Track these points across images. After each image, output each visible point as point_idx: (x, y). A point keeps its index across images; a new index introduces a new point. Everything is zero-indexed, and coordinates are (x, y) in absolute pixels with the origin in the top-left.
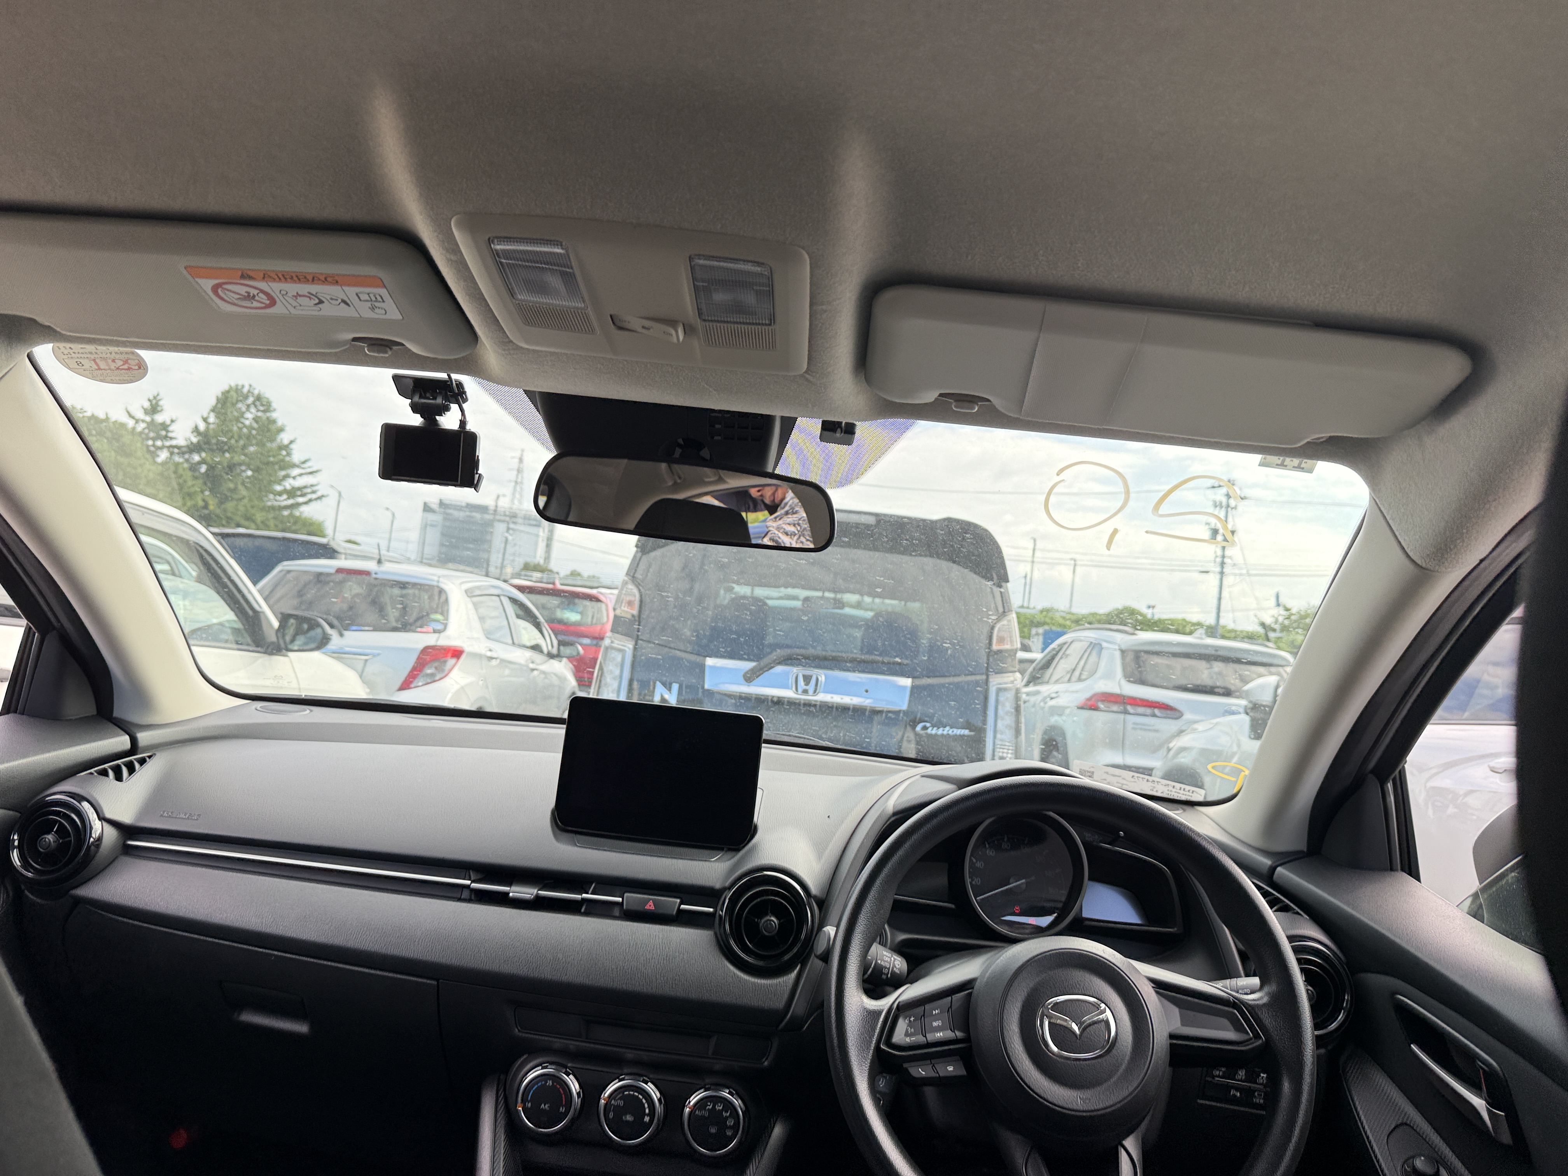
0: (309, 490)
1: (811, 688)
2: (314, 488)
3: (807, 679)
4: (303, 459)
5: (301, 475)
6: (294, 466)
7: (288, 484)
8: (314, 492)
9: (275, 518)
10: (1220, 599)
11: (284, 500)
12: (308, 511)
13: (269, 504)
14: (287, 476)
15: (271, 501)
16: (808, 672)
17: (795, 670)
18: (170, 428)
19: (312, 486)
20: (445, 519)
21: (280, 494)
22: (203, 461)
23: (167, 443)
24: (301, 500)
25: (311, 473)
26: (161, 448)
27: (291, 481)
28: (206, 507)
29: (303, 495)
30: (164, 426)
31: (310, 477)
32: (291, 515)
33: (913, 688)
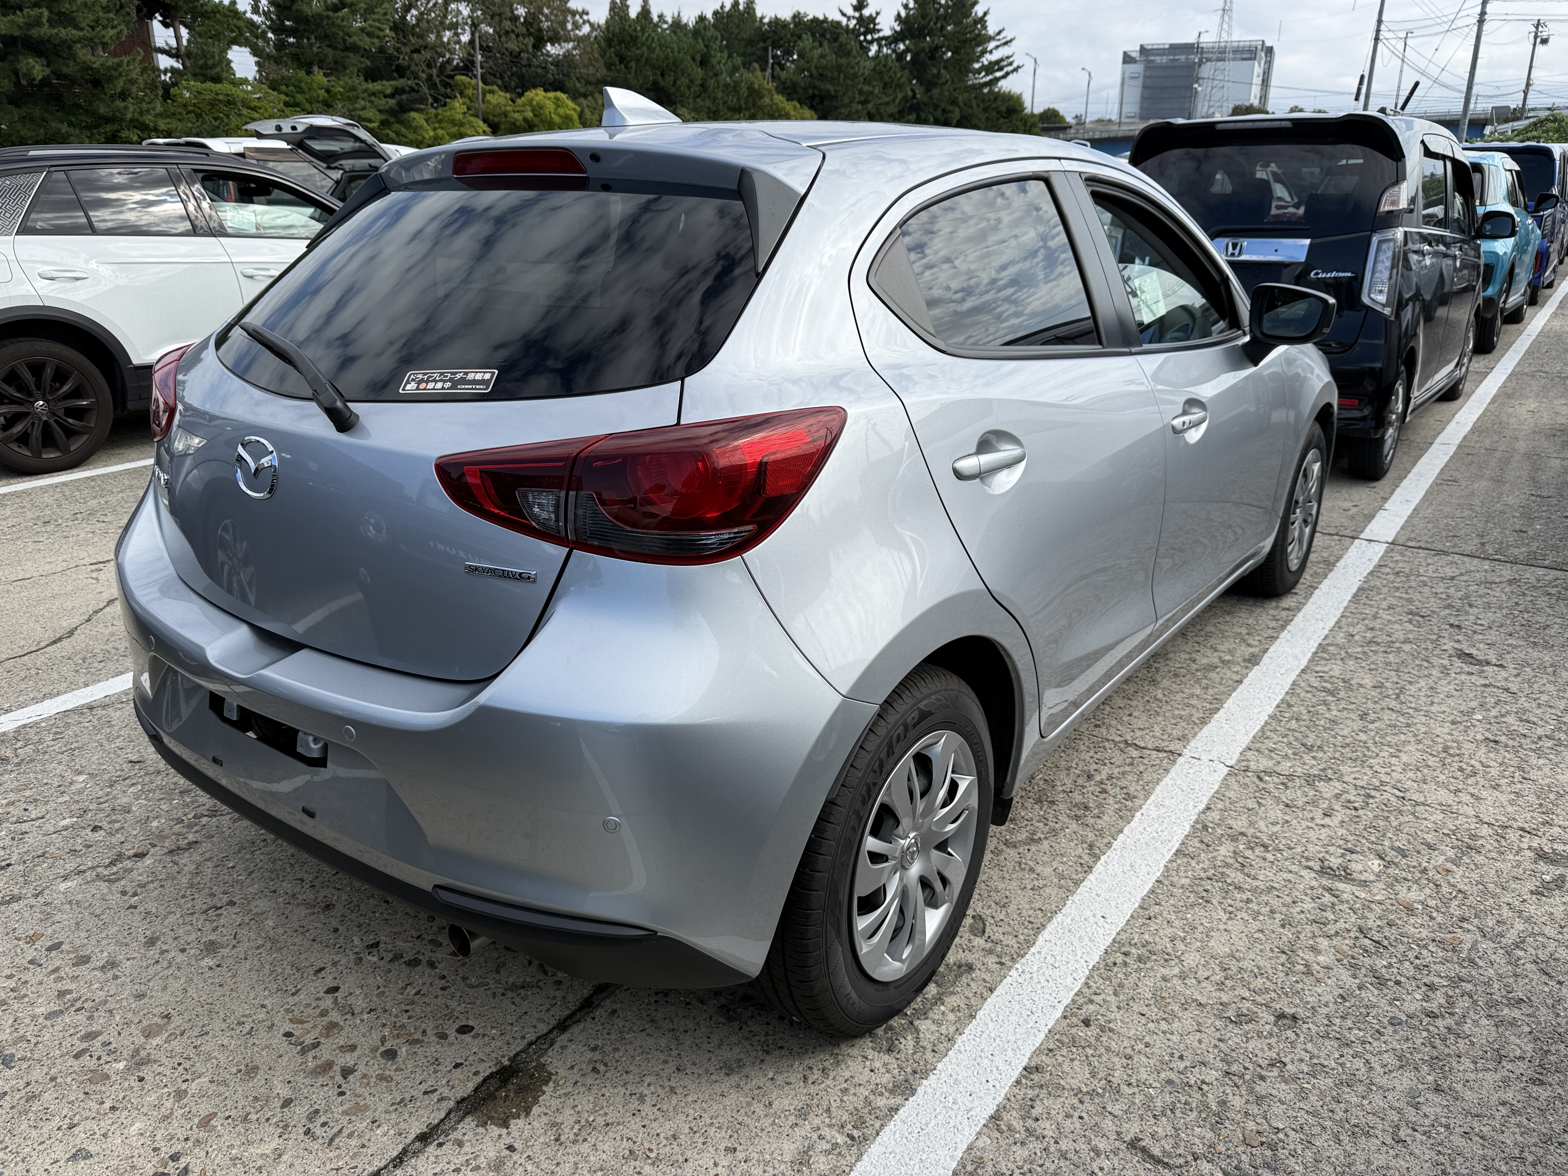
0: (1005, 63)
2: (1011, 60)
4: (997, 31)
5: (997, 47)
6: (990, 38)
7: (986, 59)
8: (1011, 64)
9: (976, 98)
11: (984, 78)
12: (1006, 86)
13: (970, 83)
14: (984, 52)
15: (973, 80)
18: (877, 21)
19: (1008, 58)
20: (1147, 68)
21: (979, 71)
22: (908, 50)
23: (876, 36)
24: (998, 74)
25: (1006, 43)
26: (871, 42)
27: (988, 56)
28: (914, 96)
29: (1001, 69)
30: (872, 19)
31: (1006, 47)
32: (991, 92)
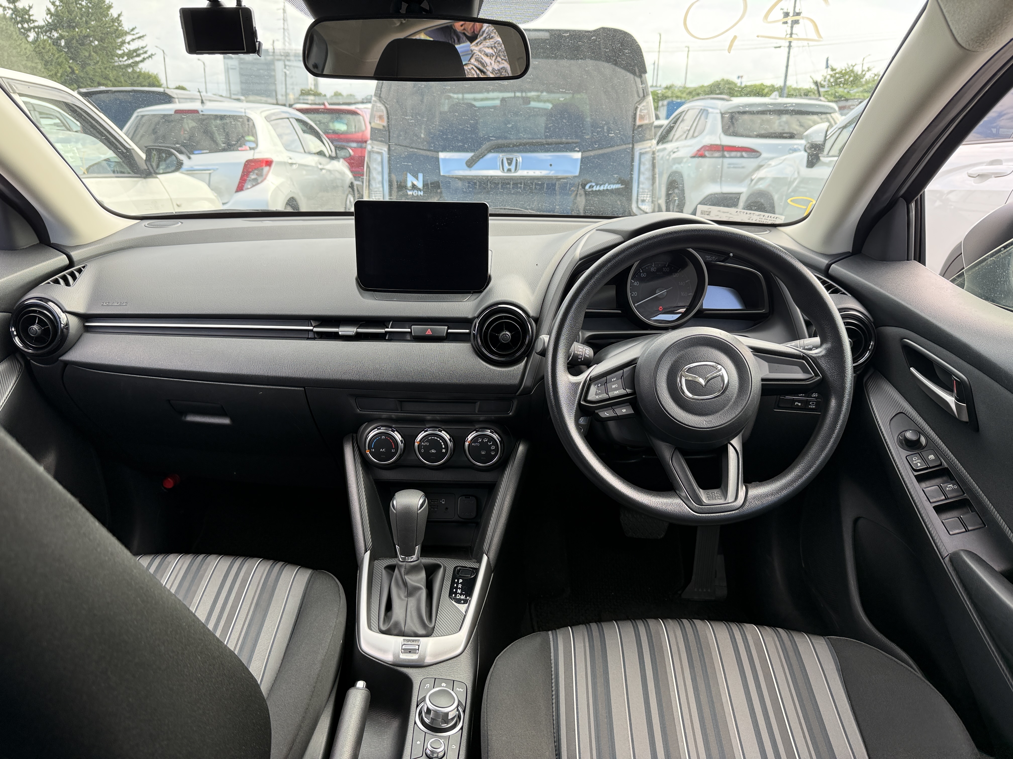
0: (141, 52)
1: (513, 167)
2: (145, 49)
3: (510, 161)
4: (131, 28)
5: (133, 40)
6: (126, 33)
7: (126, 48)
8: (146, 52)
9: (123, 75)
10: (787, 67)
11: (125, 61)
12: (145, 67)
13: (116, 64)
14: (123, 43)
15: (118, 62)
16: (510, 156)
17: (501, 155)
18: (31, 13)
19: (142, 48)
20: (240, 63)
21: (122, 56)
22: (61, 37)
23: (32, 25)
24: (138, 59)
25: (139, 38)
26: (29, 30)
27: (127, 45)
28: (73, 72)
29: (138, 55)
30: (26, 12)
31: (140, 40)
32: (134, 72)
33: (582, 158)
